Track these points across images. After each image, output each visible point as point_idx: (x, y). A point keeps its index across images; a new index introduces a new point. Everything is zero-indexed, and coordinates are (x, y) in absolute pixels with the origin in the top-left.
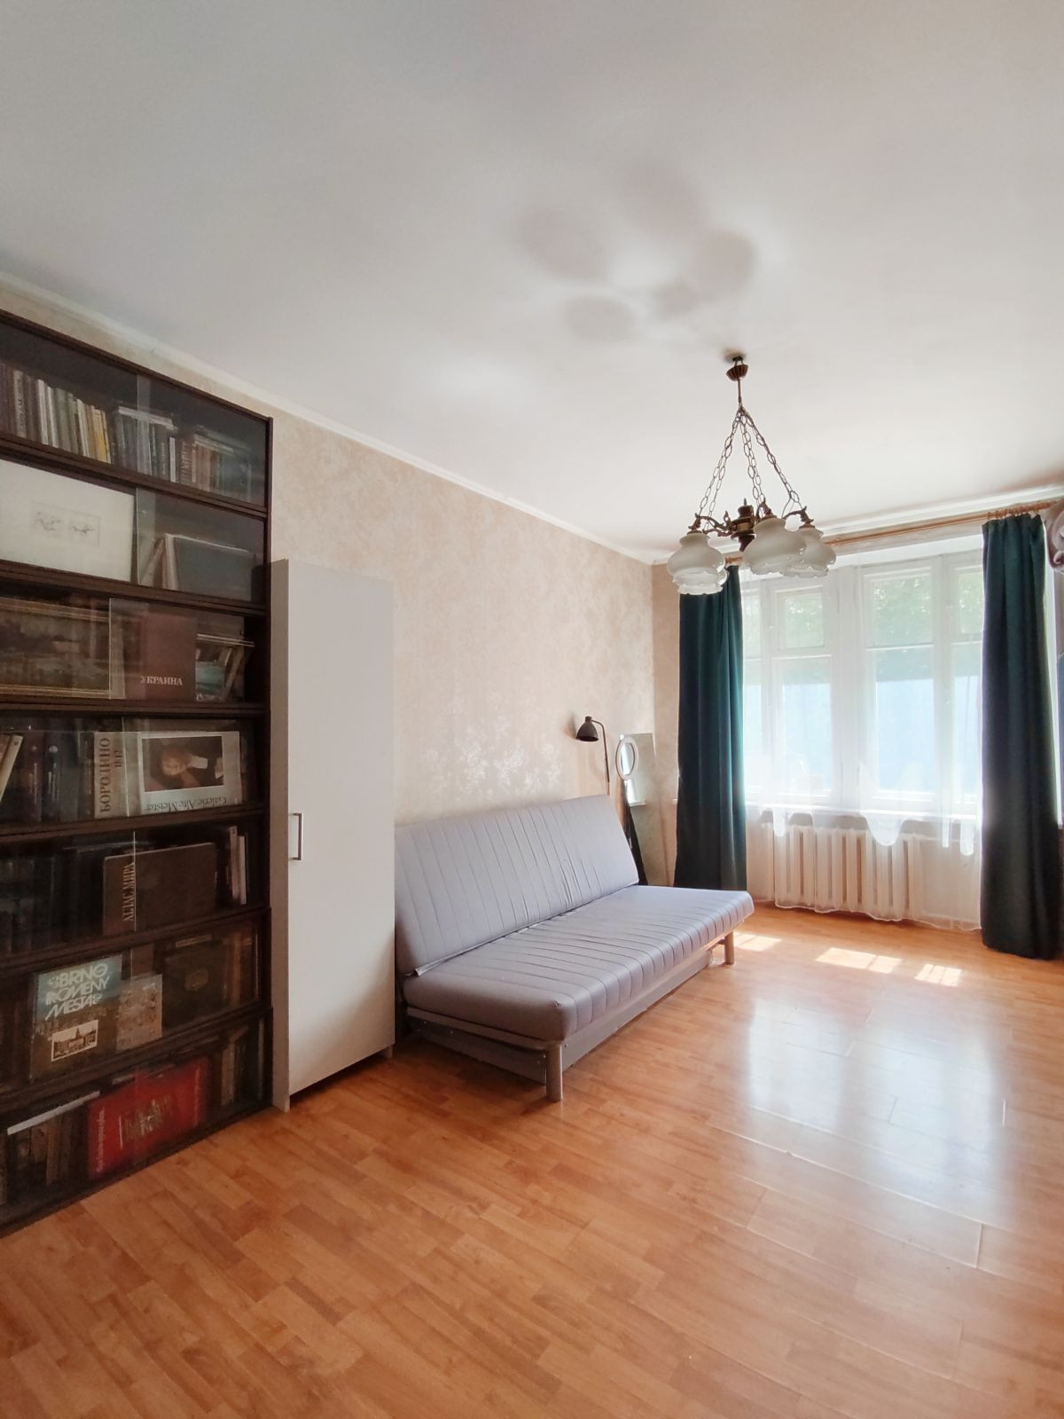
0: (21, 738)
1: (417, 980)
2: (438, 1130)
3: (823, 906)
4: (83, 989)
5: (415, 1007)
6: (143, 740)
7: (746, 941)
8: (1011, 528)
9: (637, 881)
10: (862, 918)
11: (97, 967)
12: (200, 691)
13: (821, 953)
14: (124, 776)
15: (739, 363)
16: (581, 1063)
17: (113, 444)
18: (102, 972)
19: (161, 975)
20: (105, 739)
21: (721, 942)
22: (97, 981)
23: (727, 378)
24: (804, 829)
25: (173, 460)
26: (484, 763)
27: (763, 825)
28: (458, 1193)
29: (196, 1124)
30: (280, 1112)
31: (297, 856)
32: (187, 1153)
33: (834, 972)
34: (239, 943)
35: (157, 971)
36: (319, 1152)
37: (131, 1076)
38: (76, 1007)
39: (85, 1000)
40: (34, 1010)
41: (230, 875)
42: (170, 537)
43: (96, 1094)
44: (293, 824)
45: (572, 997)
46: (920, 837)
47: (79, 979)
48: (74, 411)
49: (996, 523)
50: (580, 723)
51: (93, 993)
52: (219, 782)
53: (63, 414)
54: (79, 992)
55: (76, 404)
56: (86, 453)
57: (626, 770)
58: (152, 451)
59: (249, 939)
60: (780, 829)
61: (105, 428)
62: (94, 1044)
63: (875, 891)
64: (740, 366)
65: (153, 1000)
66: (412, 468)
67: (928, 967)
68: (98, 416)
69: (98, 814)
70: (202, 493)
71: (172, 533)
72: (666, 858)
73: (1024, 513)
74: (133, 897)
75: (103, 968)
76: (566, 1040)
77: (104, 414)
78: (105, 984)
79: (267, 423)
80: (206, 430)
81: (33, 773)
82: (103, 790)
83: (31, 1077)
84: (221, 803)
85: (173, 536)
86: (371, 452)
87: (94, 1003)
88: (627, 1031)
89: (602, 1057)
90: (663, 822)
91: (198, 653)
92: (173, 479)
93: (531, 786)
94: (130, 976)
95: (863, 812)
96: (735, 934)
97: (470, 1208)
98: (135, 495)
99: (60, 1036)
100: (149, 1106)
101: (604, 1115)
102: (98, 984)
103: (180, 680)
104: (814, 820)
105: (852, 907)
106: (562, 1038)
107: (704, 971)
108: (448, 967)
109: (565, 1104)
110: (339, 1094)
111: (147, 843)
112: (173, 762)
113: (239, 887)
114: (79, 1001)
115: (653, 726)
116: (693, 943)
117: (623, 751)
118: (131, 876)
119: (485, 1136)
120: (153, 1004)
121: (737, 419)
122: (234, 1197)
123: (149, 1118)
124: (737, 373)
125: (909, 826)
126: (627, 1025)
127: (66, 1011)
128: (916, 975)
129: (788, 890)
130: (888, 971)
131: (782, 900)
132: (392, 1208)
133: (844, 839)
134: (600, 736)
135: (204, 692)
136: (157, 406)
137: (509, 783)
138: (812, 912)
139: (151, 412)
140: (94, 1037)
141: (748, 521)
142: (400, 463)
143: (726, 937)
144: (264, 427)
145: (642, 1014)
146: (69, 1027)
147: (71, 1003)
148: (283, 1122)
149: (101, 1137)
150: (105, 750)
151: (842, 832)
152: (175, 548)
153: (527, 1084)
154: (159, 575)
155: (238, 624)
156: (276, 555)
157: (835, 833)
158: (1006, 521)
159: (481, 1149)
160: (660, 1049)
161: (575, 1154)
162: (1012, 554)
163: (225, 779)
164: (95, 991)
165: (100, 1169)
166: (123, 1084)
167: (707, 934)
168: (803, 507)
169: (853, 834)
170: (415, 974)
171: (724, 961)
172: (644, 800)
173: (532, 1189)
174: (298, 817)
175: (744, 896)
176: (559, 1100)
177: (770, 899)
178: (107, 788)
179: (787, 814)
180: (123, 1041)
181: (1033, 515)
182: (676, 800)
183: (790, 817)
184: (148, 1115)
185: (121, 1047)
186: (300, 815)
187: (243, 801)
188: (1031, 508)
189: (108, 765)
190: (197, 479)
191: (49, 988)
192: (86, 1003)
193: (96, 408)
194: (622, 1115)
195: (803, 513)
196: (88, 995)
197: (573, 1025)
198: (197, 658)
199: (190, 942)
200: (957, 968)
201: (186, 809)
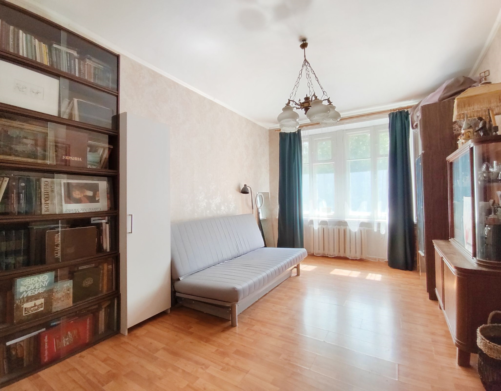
0: (8, 179)
1: (179, 282)
2: (189, 339)
3: (331, 254)
4: (37, 285)
5: (179, 292)
6: (64, 183)
7: (304, 268)
8: (398, 115)
9: (264, 246)
10: (345, 259)
11: (44, 276)
12: (89, 164)
13: (331, 271)
14: (55, 198)
15: (305, 42)
16: (244, 312)
17: (50, 59)
18: (45, 279)
19: (72, 280)
20: (46, 181)
21: (295, 267)
22: (43, 282)
23: (300, 48)
24: (325, 226)
25: (77, 68)
26: (206, 200)
27: (310, 226)
28: (197, 363)
29: (88, 341)
30: (124, 335)
31: (131, 232)
32: (84, 353)
33: (337, 278)
34: (106, 268)
35: (70, 278)
36: (140, 350)
37: (59, 322)
38: (34, 293)
39: (38, 290)
40: (15, 294)
41: (103, 239)
42: (76, 100)
43: (44, 329)
44: (129, 219)
45: (241, 286)
46: (366, 228)
47: (35, 281)
48: (34, 44)
49: (393, 113)
50: (242, 187)
51: (41, 288)
52: (98, 201)
53: (29, 44)
54: (35, 287)
55: (35, 41)
56: (38, 60)
57: (259, 205)
58: (67, 64)
59: (111, 266)
60: (316, 227)
61: (47, 52)
62: (42, 309)
63: (350, 248)
64: (305, 43)
65: (68, 290)
66: (178, 84)
67: (370, 274)
68: (44, 47)
69: (43, 212)
70: (90, 82)
71: (77, 99)
72: (274, 239)
73: (403, 110)
74: (59, 248)
75: (46, 277)
76: (239, 302)
77: (47, 46)
78: (47, 284)
79: (118, 57)
80: (92, 58)
81: (13, 194)
82: (45, 203)
83: (15, 322)
84: (99, 210)
85: (77, 100)
86: (161, 76)
87: (42, 292)
88: (262, 300)
89: (252, 309)
90: (273, 226)
91: (89, 149)
92: (77, 75)
93: (224, 210)
94: (58, 281)
95: (346, 220)
96: (300, 265)
97: (202, 368)
98: (59, 80)
99: (26, 305)
100: (67, 334)
101: (253, 331)
102: (44, 284)
103: (80, 158)
104: (328, 224)
105: (342, 255)
106: (237, 301)
107: (289, 278)
108: (192, 277)
109: (238, 327)
110: (148, 327)
111: (65, 226)
112: (77, 192)
113: (107, 245)
114: (35, 291)
115: (269, 189)
116: (286, 267)
117: (258, 198)
118: (58, 239)
119: (208, 341)
120: (69, 292)
121: (304, 64)
122: (103, 369)
123: (67, 339)
124: (304, 46)
125: (362, 224)
126: (261, 298)
127: (30, 295)
128: (366, 277)
129: (319, 249)
130: (356, 276)
131: (317, 253)
132: (170, 370)
133: (339, 230)
134: (250, 192)
135: (91, 165)
136: (70, 45)
137: (215, 209)
138: (328, 257)
139: (67, 48)
140: (42, 305)
141: (308, 102)
142: (173, 81)
143: (297, 265)
144: (116, 58)
145: (267, 294)
146: (31, 301)
147: (32, 292)
148: (125, 339)
149: (46, 347)
150: (47, 186)
151: (338, 227)
152: (78, 104)
153: (224, 320)
154: (71, 115)
155: (106, 138)
156: (121, 111)
157: (336, 228)
158: (396, 113)
159: (206, 345)
160: (274, 306)
161: (243, 345)
162: (398, 125)
163: (100, 201)
164: (42, 286)
165: (46, 360)
166: (55, 325)
167: (291, 263)
168: (329, 97)
169: (342, 228)
170: (179, 280)
171: (296, 275)
172: (266, 217)
173: (227, 360)
174: (131, 216)
175: (304, 250)
176: (236, 326)
177: (312, 253)
178: (47, 202)
179: (318, 221)
180: (55, 308)
181: (406, 110)
182: (278, 217)
183: (319, 222)
184: (67, 338)
185: (54, 310)
186: (132, 215)
187: (108, 210)
188: (405, 108)
189: (48, 192)
190: (88, 77)
191: (22, 285)
192: (38, 291)
193: (43, 43)
194: (261, 330)
195: (328, 100)
196: (39, 288)
197: (241, 296)
198: (88, 151)
199: (85, 267)
200: (380, 274)
201: (83, 212)
